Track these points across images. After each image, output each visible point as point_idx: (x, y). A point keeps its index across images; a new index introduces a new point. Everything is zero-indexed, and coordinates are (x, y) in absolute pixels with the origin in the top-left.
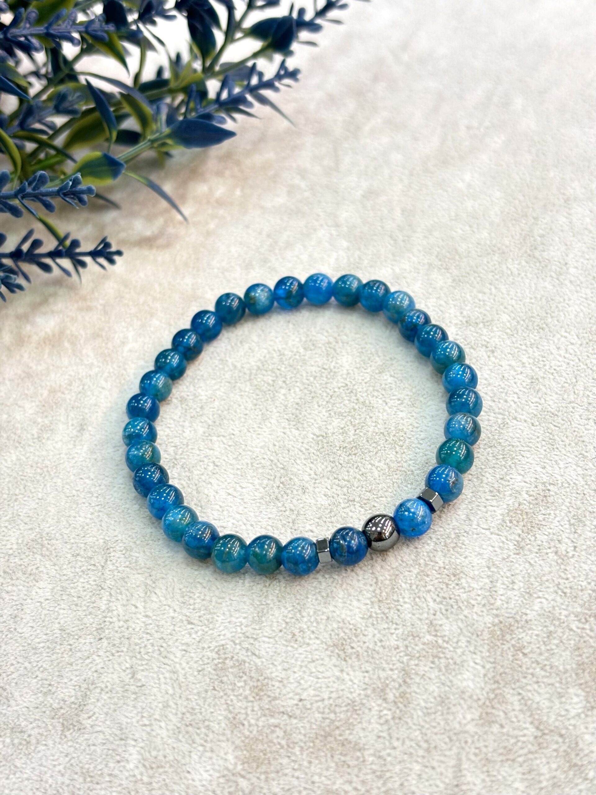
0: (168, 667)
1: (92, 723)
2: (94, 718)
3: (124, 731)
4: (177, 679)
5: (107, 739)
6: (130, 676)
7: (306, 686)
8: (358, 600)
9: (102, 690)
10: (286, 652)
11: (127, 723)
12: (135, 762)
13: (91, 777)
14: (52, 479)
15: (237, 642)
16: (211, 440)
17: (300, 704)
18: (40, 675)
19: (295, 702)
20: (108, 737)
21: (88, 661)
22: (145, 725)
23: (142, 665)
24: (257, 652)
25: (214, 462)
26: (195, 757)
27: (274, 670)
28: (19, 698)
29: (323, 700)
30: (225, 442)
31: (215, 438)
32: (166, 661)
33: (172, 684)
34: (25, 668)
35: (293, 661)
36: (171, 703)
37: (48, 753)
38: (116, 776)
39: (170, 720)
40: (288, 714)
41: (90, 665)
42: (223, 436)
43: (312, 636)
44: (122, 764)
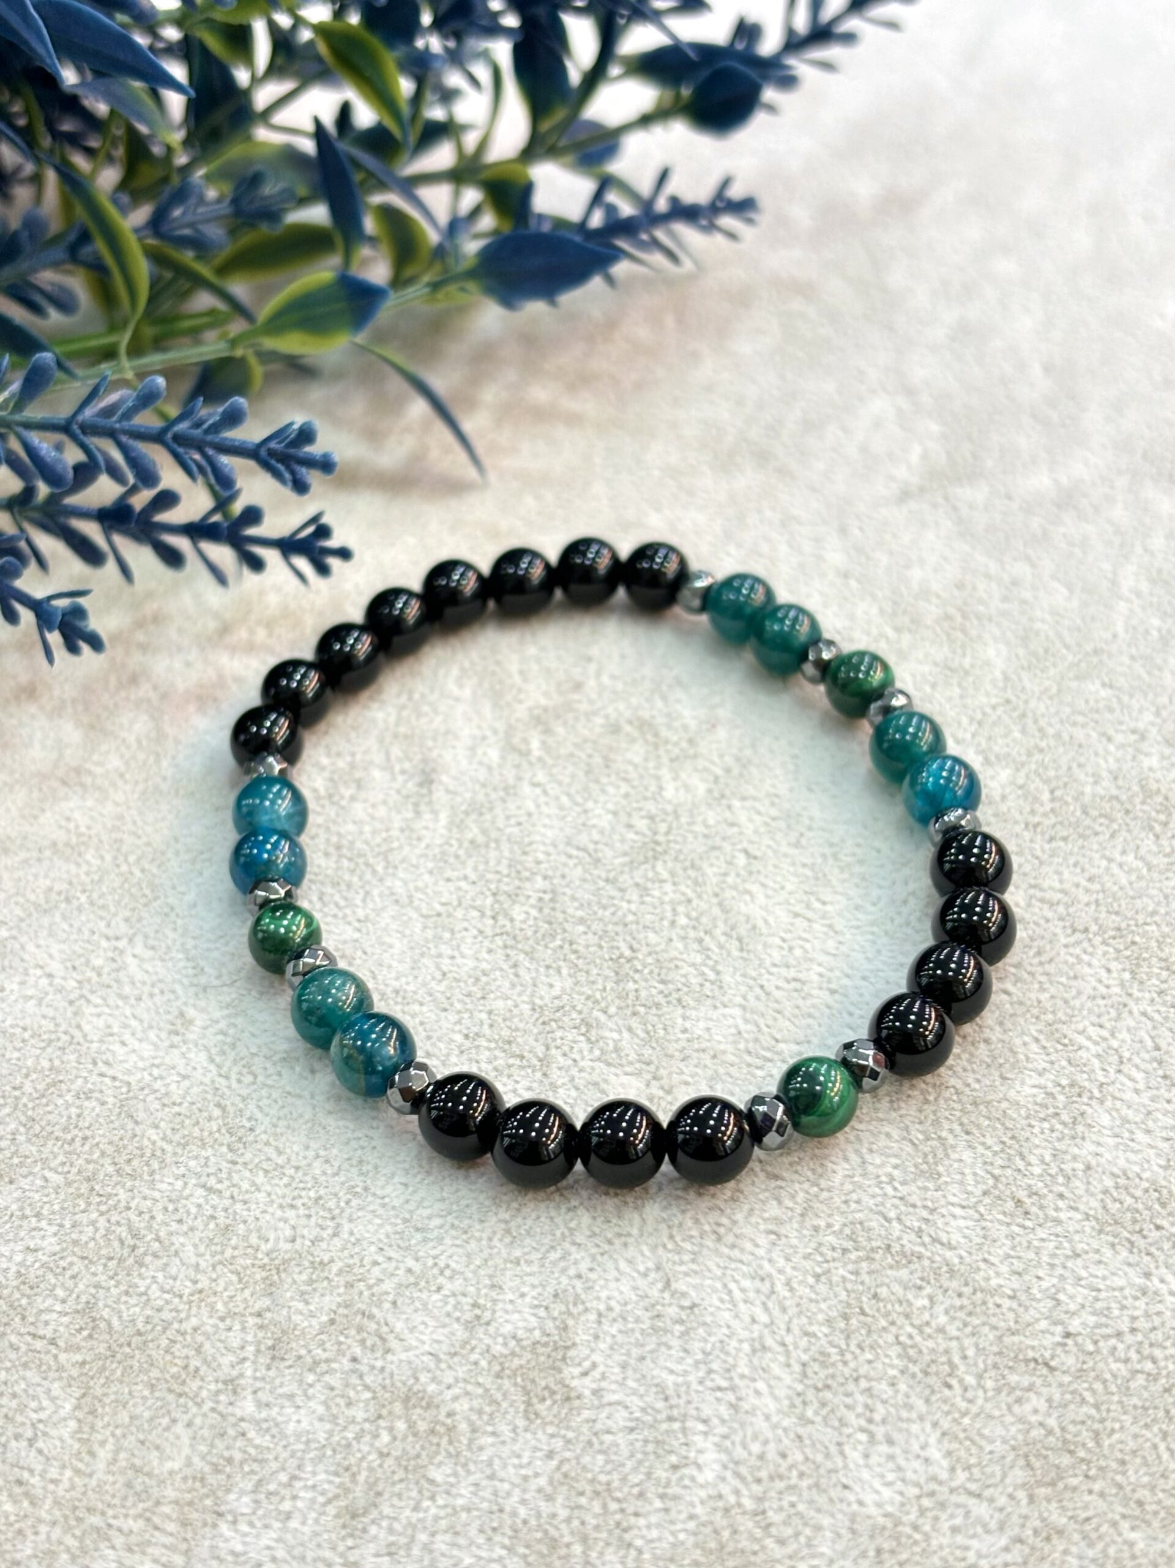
0: (745, 1268)
1: (594, 1386)
2: (596, 1374)
3: (674, 1401)
4: (773, 1292)
5: (637, 1419)
6: (660, 1286)
7: (1072, 1307)
8: (1148, 1132)
9: (600, 1315)
10: (1012, 1237)
11: (677, 1385)
12: (717, 1467)
13: (618, 1500)
14: (381, 880)
15: (892, 1214)
16: (729, 807)
17: (1070, 1342)
18: (448, 1287)
19: (1058, 1339)
20: (637, 1415)
21: (554, 1256)
22: (720, 1389)
23: (682, 1263)
24: (944, 1238)
25: (746, 852)
26: (854, 1455)
27: (991, 1273)
28: (406, 1335)
29: (1119, 1335)
30: (762, 809)
31: (736, 804)
32: (736, 1253)
33: (764, 1304)
34: (409, 1271)
35: (1031, 1255)
36: (769, 1342)
37: (505, 1451)
38: (676, 1498)
39: (779, 1379)
40: (1046, 1364)
41: (562, 1264)
42: (755, 799)
43: (1061, 1204)
44: (686, 1471)
